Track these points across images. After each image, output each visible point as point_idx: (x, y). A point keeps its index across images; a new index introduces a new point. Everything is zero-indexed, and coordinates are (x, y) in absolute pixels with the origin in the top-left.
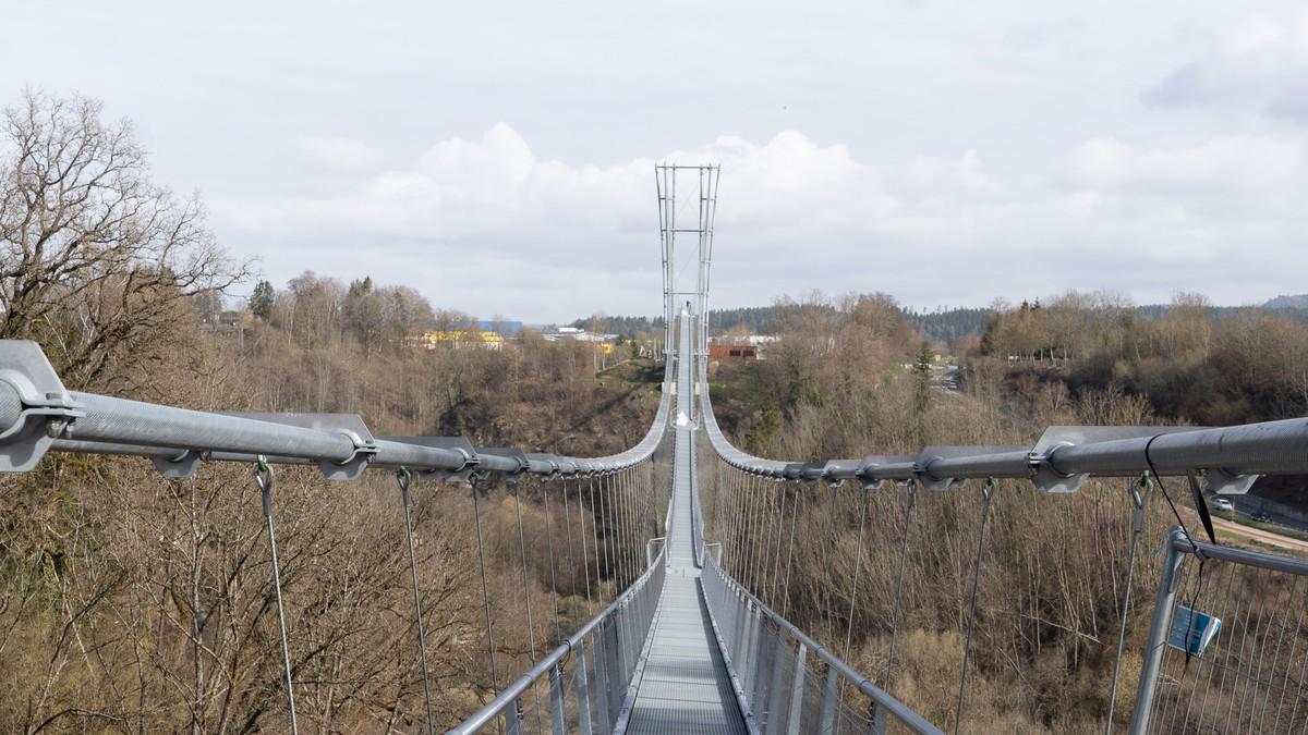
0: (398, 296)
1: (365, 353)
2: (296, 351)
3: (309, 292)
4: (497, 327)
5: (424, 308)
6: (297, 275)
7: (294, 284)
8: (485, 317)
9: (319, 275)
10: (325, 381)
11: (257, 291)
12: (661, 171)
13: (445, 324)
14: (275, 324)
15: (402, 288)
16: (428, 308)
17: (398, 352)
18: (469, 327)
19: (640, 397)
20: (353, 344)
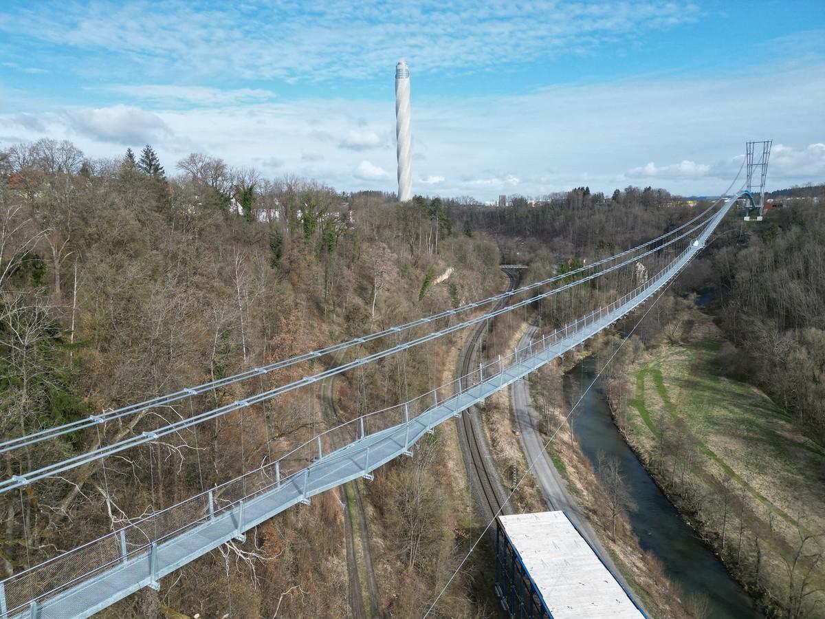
0: (659, 191)
1: (646, 210)
2: (624, 210)
3: (631, 192)
4: (692, 199)
5: (668, 195)
6: (627, 187)
7: (626, 189)
8: (688, 196)
9: (634, 186)
10: (631, 219)
11: (615, 192)
12: (748, 144)
13: (675, 199)
14: (618, 202)
15: (660, 189)
16: (669, 195)
17: (658, 209)
18: (684, 200)
19: (735, 222)
20: (642, 207)
